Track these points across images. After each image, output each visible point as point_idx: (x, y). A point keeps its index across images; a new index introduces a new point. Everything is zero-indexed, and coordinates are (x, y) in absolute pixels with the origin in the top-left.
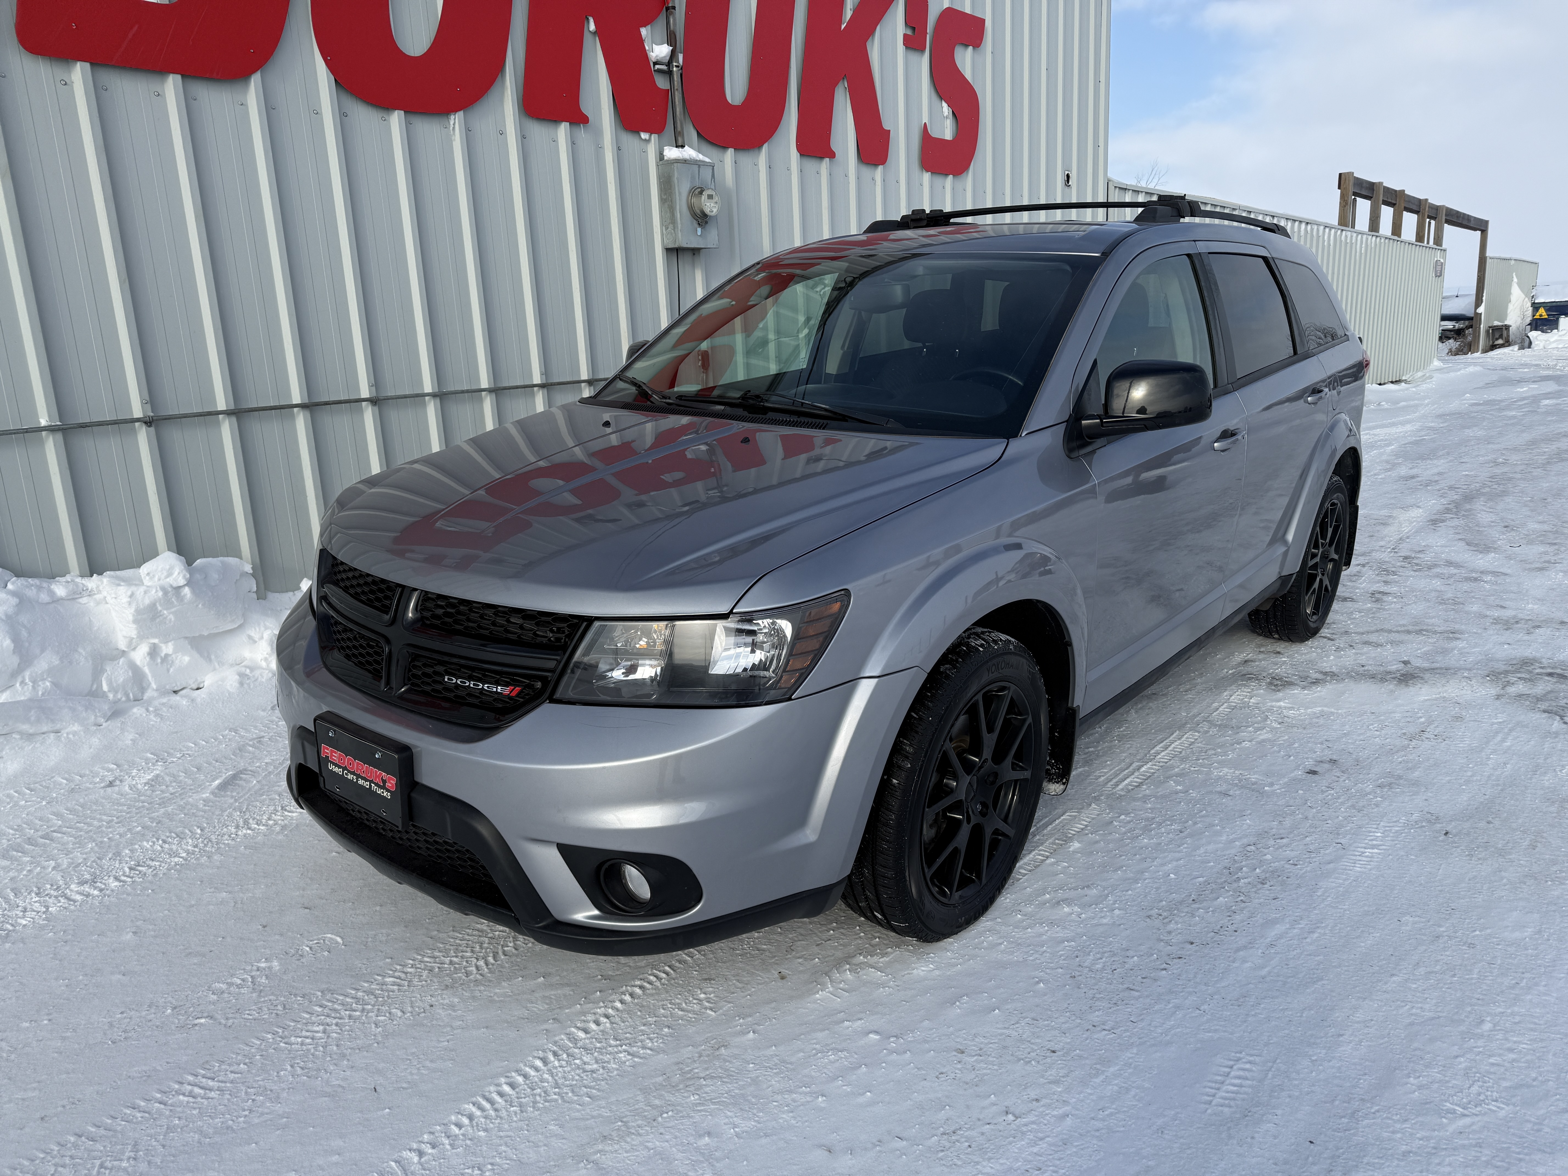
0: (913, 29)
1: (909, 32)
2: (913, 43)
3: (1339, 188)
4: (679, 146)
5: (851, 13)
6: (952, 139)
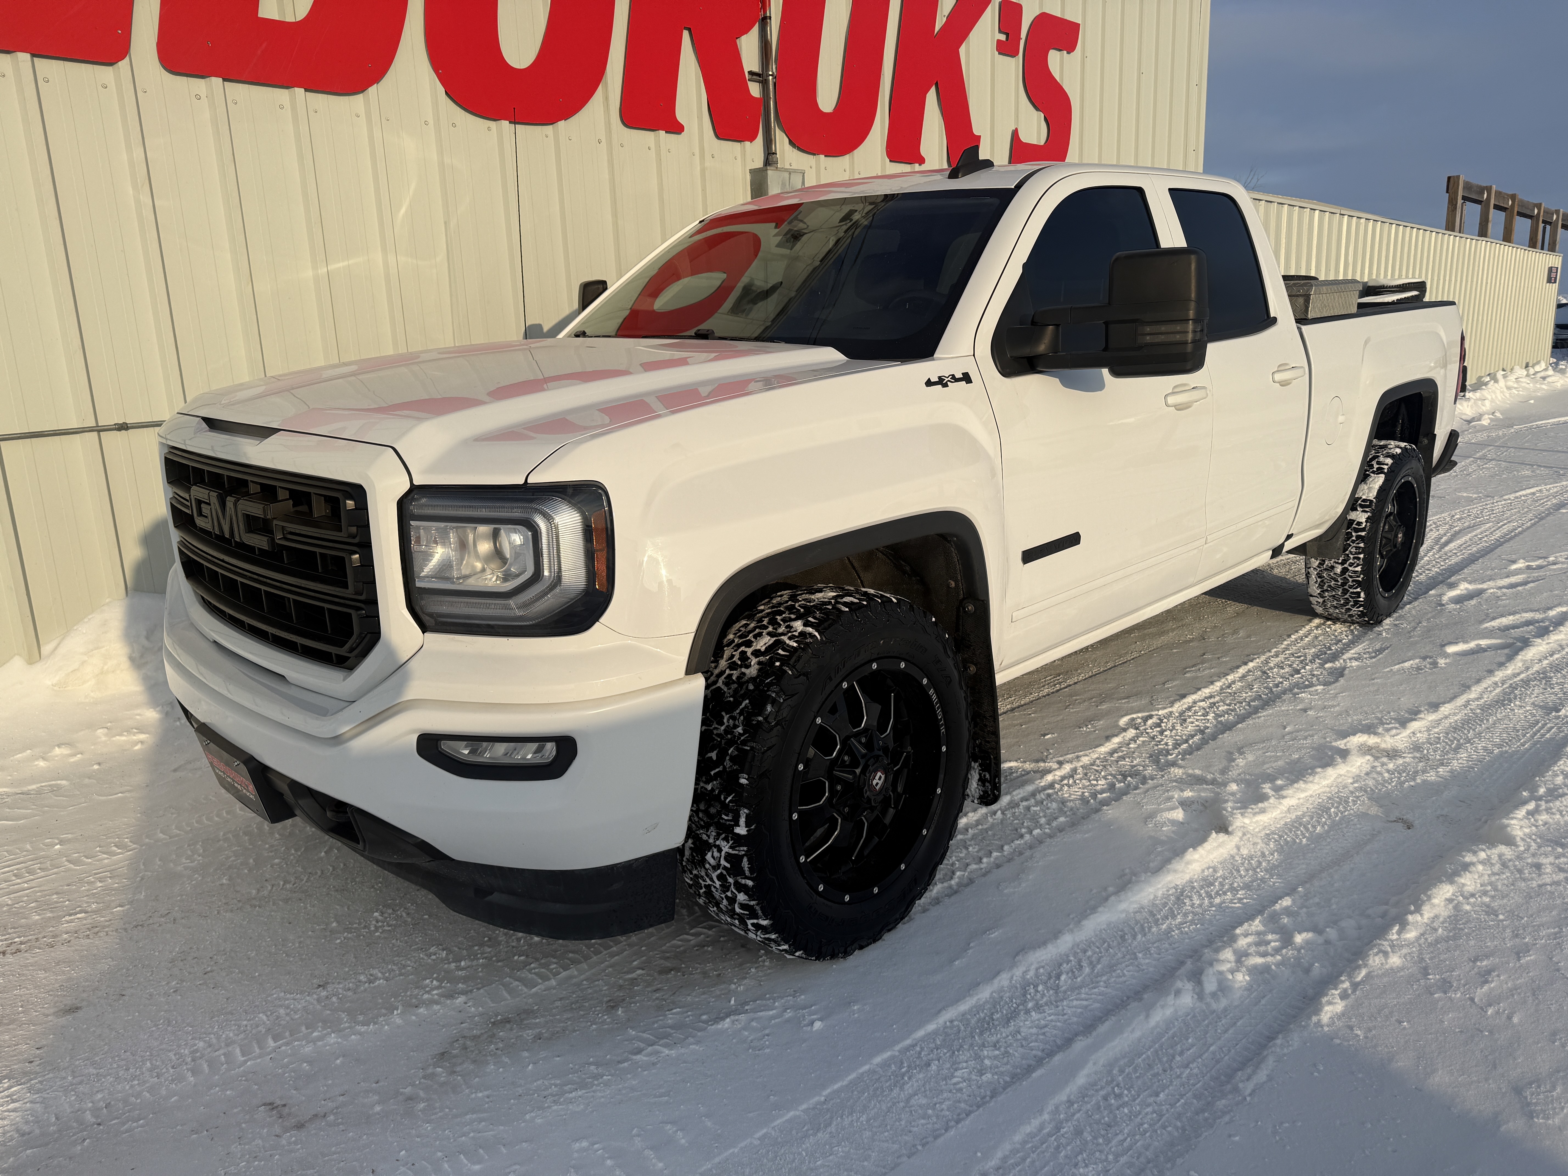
0: (1007, 35)
1: (1003, 37)
2: (1006, 48)
3: (1447, 192)
4: (770, 153)
5: (945, 19)
6: (1042, 143)
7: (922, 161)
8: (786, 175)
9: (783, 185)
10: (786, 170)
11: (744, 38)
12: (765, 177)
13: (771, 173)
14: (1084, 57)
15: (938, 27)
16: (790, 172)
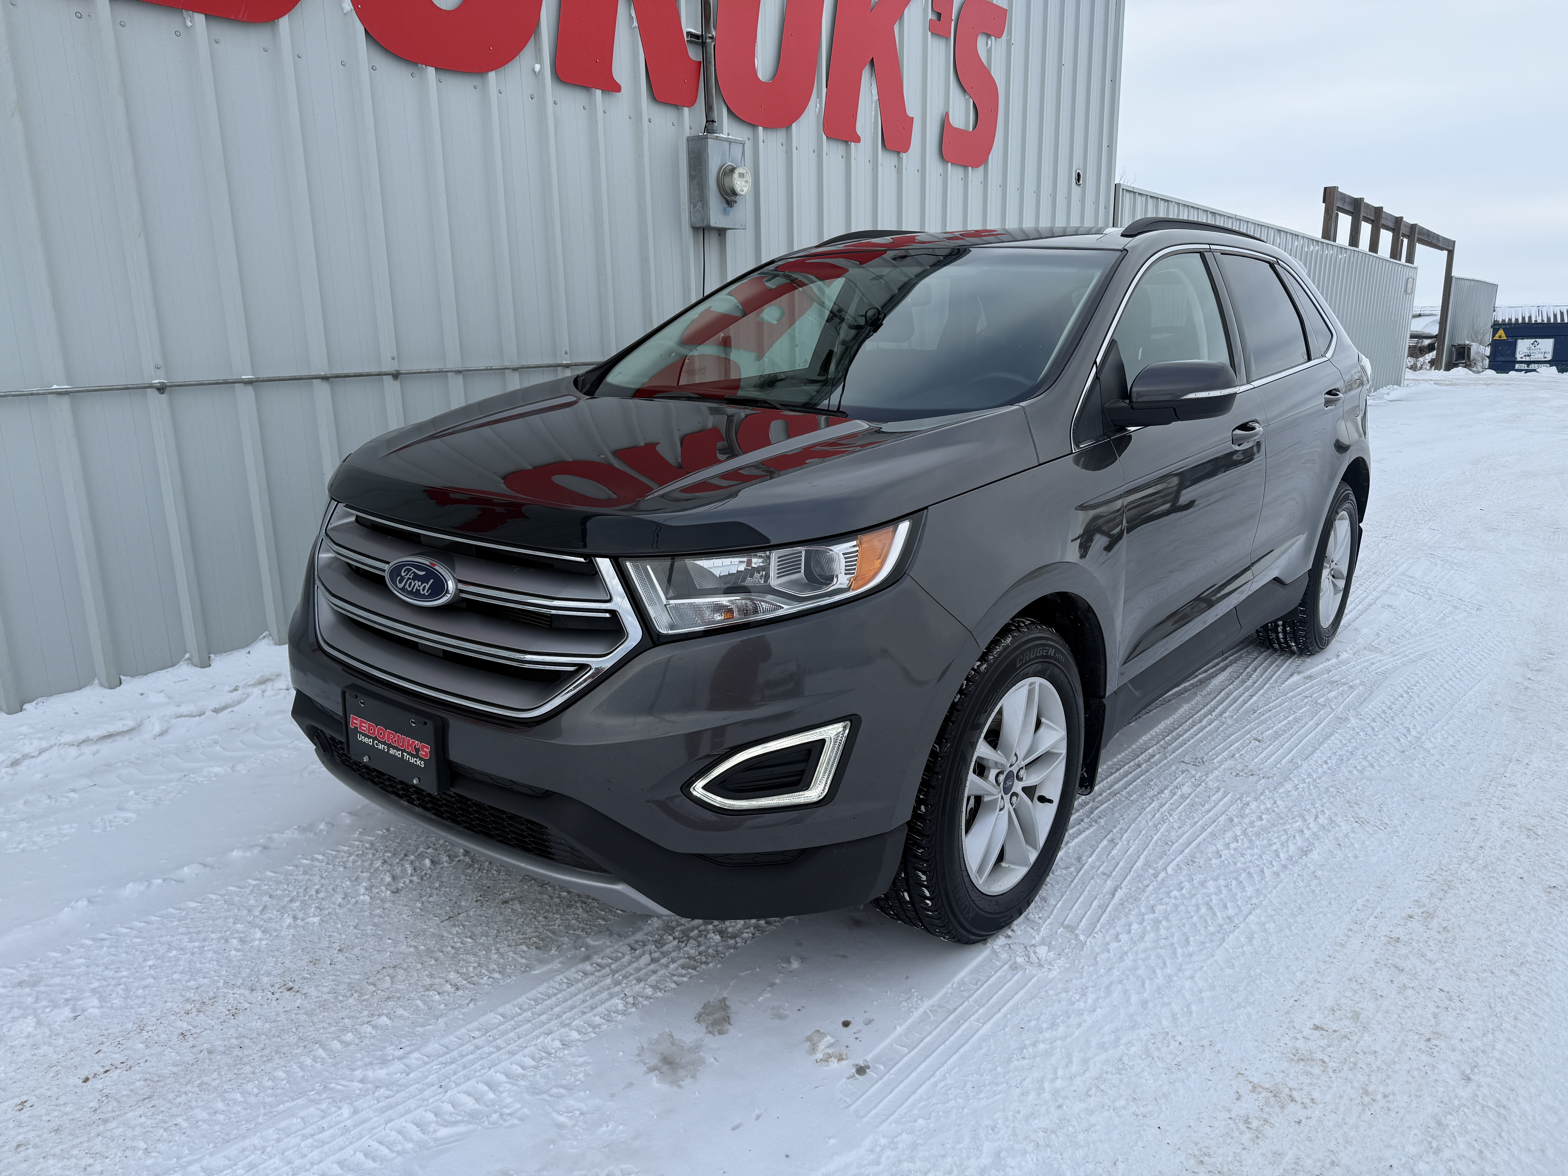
0: (939, 15)
1: (935, 18)
2: (938, 30)
3: (1324, 202)
4: (710, 121)
6: (971, 130)
7: (857, 140)
8: (727, 144)
9: (724, 155)
10: (726, 140)
12: (706, 146)
13: (711, 143)
14: (1009, 44)
16: (730, 142)
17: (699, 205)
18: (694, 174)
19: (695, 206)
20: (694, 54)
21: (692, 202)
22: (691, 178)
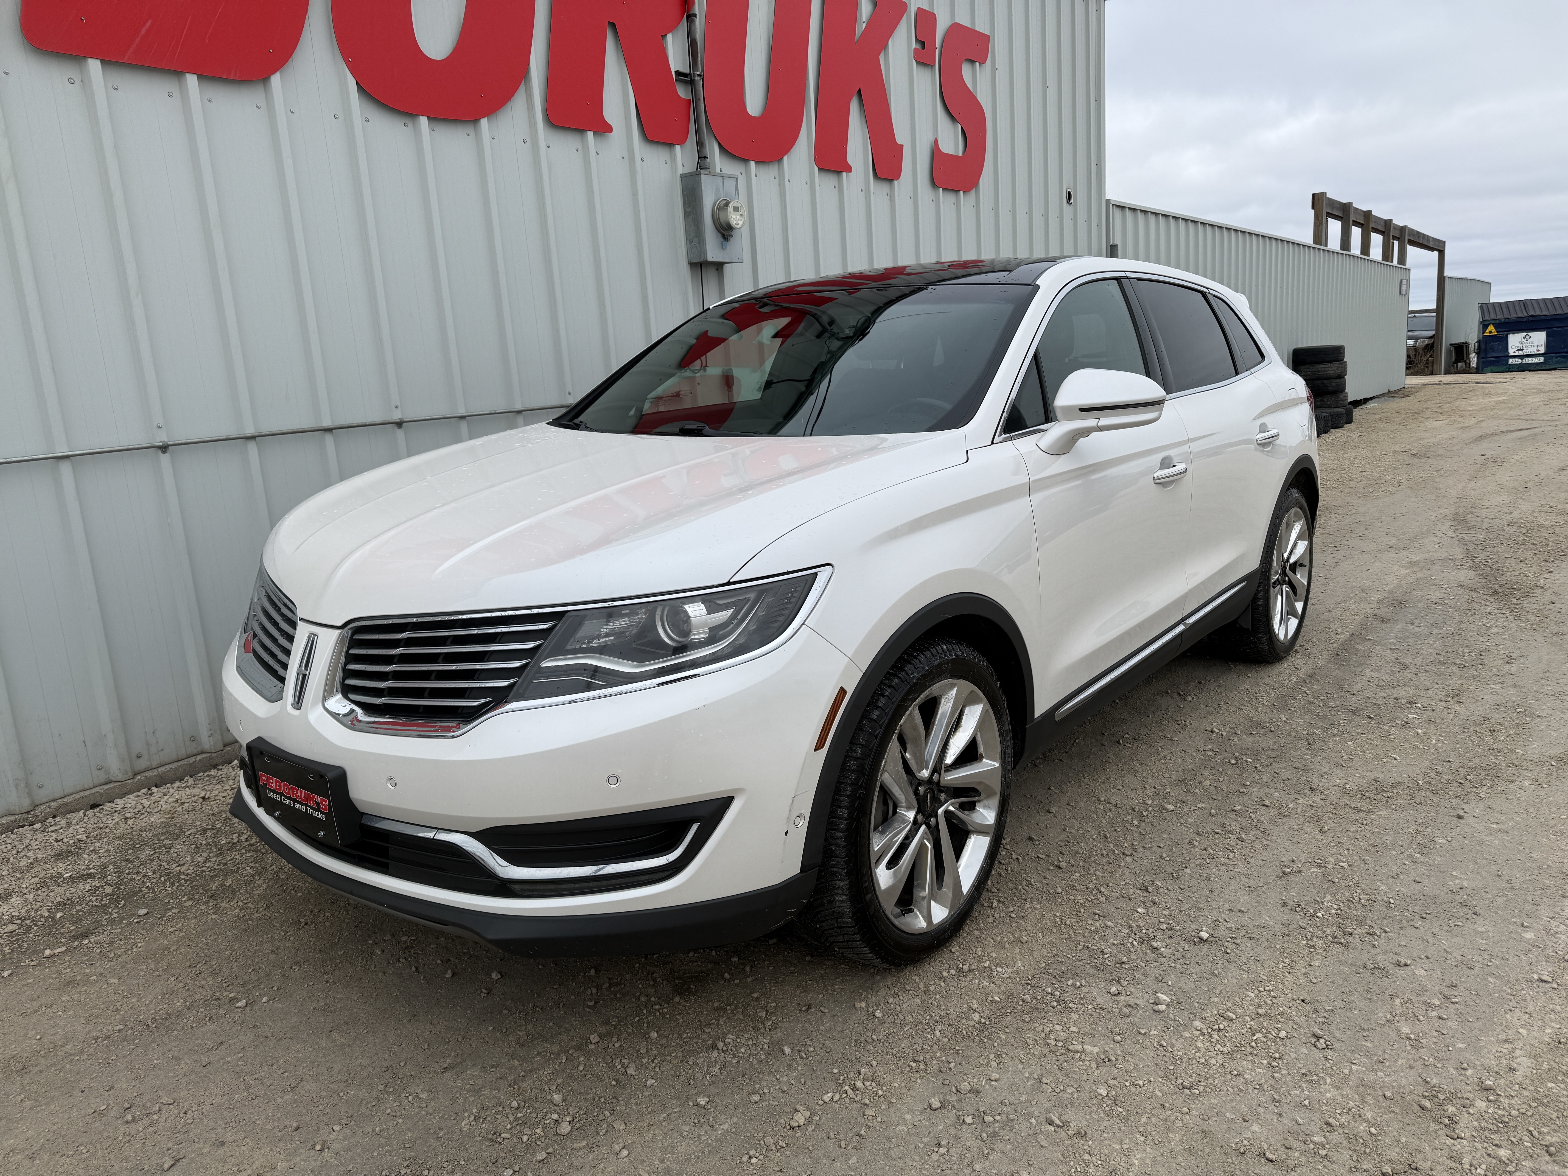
0: (923, 44)
1: (919, 47)
2: (923, 58)
3: (1313, 208)
4: (702, 157)
5: (864, 25)
6: (961, 155)
7: (849, 169)
8: (720, 180)
9: (717, 189)
10: (719, 175)
11: (669, 37)
12: (699, 182)
13: (705, 179)
14: (994, 69)
15: (858, 33)
16: (723, 177)
17: (696, 240)
18: (688, 210)
19: (691, 242)
20: (683, 92)
21: (689, 240)
22: (686, 214)
